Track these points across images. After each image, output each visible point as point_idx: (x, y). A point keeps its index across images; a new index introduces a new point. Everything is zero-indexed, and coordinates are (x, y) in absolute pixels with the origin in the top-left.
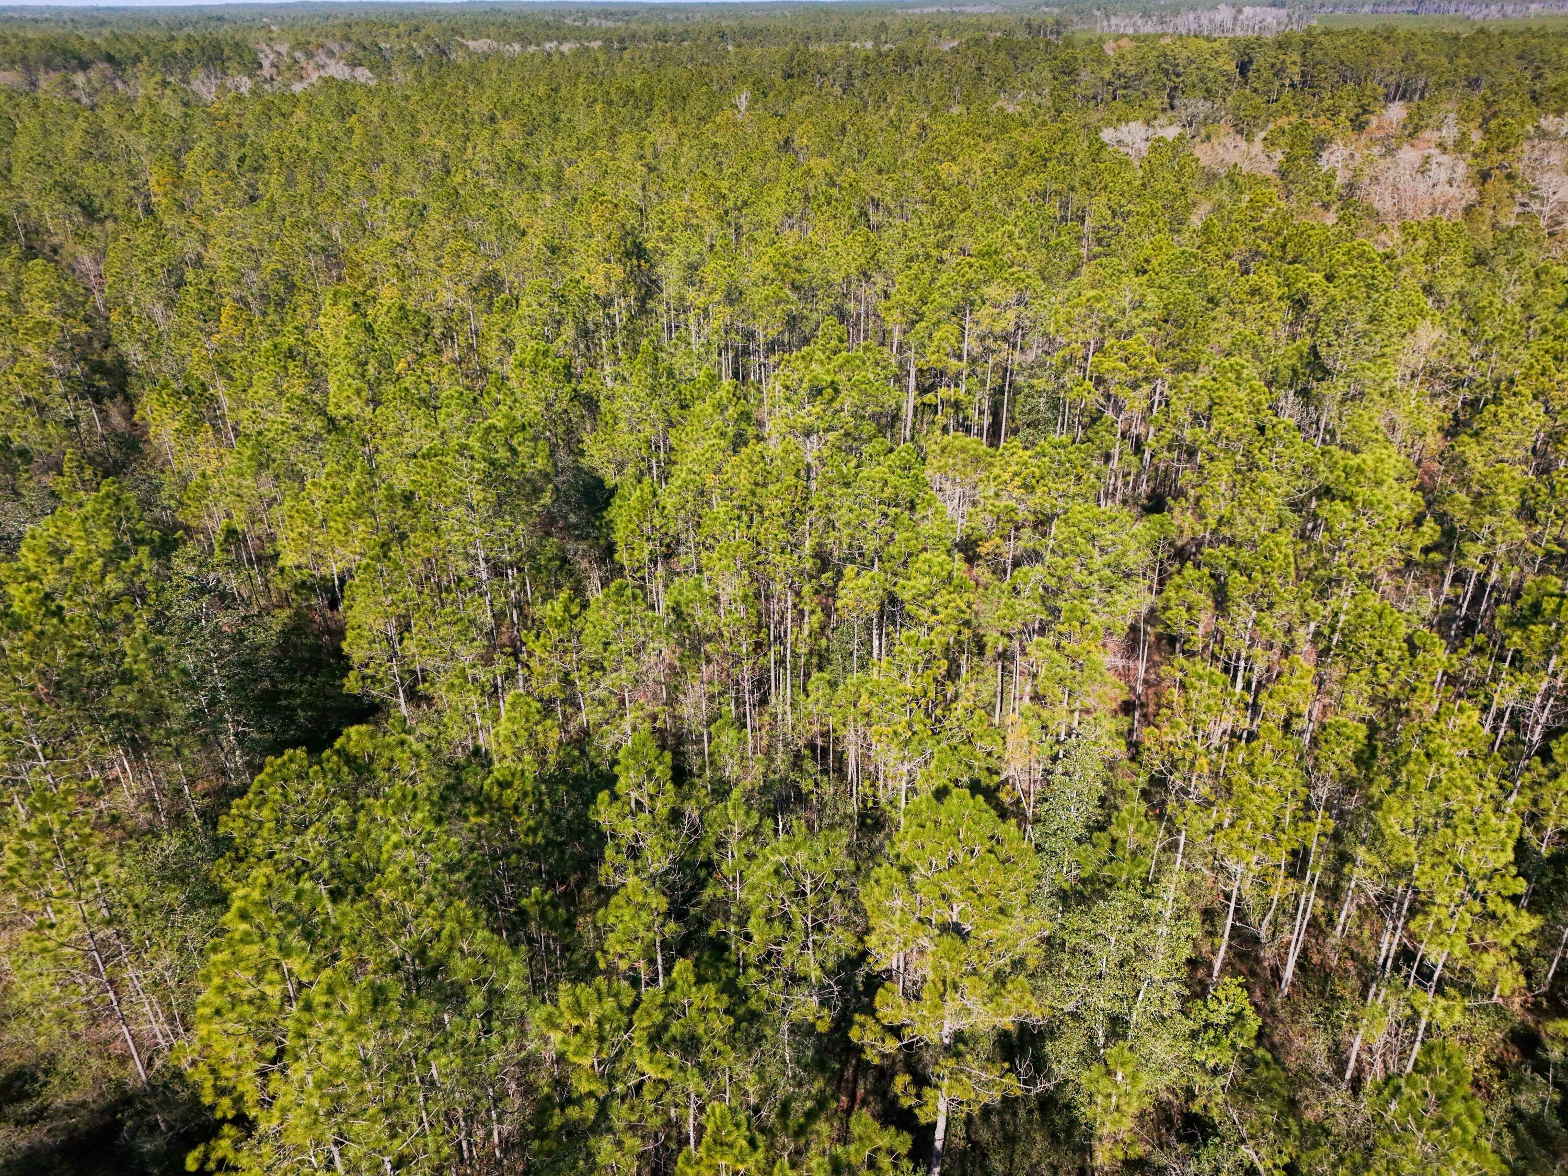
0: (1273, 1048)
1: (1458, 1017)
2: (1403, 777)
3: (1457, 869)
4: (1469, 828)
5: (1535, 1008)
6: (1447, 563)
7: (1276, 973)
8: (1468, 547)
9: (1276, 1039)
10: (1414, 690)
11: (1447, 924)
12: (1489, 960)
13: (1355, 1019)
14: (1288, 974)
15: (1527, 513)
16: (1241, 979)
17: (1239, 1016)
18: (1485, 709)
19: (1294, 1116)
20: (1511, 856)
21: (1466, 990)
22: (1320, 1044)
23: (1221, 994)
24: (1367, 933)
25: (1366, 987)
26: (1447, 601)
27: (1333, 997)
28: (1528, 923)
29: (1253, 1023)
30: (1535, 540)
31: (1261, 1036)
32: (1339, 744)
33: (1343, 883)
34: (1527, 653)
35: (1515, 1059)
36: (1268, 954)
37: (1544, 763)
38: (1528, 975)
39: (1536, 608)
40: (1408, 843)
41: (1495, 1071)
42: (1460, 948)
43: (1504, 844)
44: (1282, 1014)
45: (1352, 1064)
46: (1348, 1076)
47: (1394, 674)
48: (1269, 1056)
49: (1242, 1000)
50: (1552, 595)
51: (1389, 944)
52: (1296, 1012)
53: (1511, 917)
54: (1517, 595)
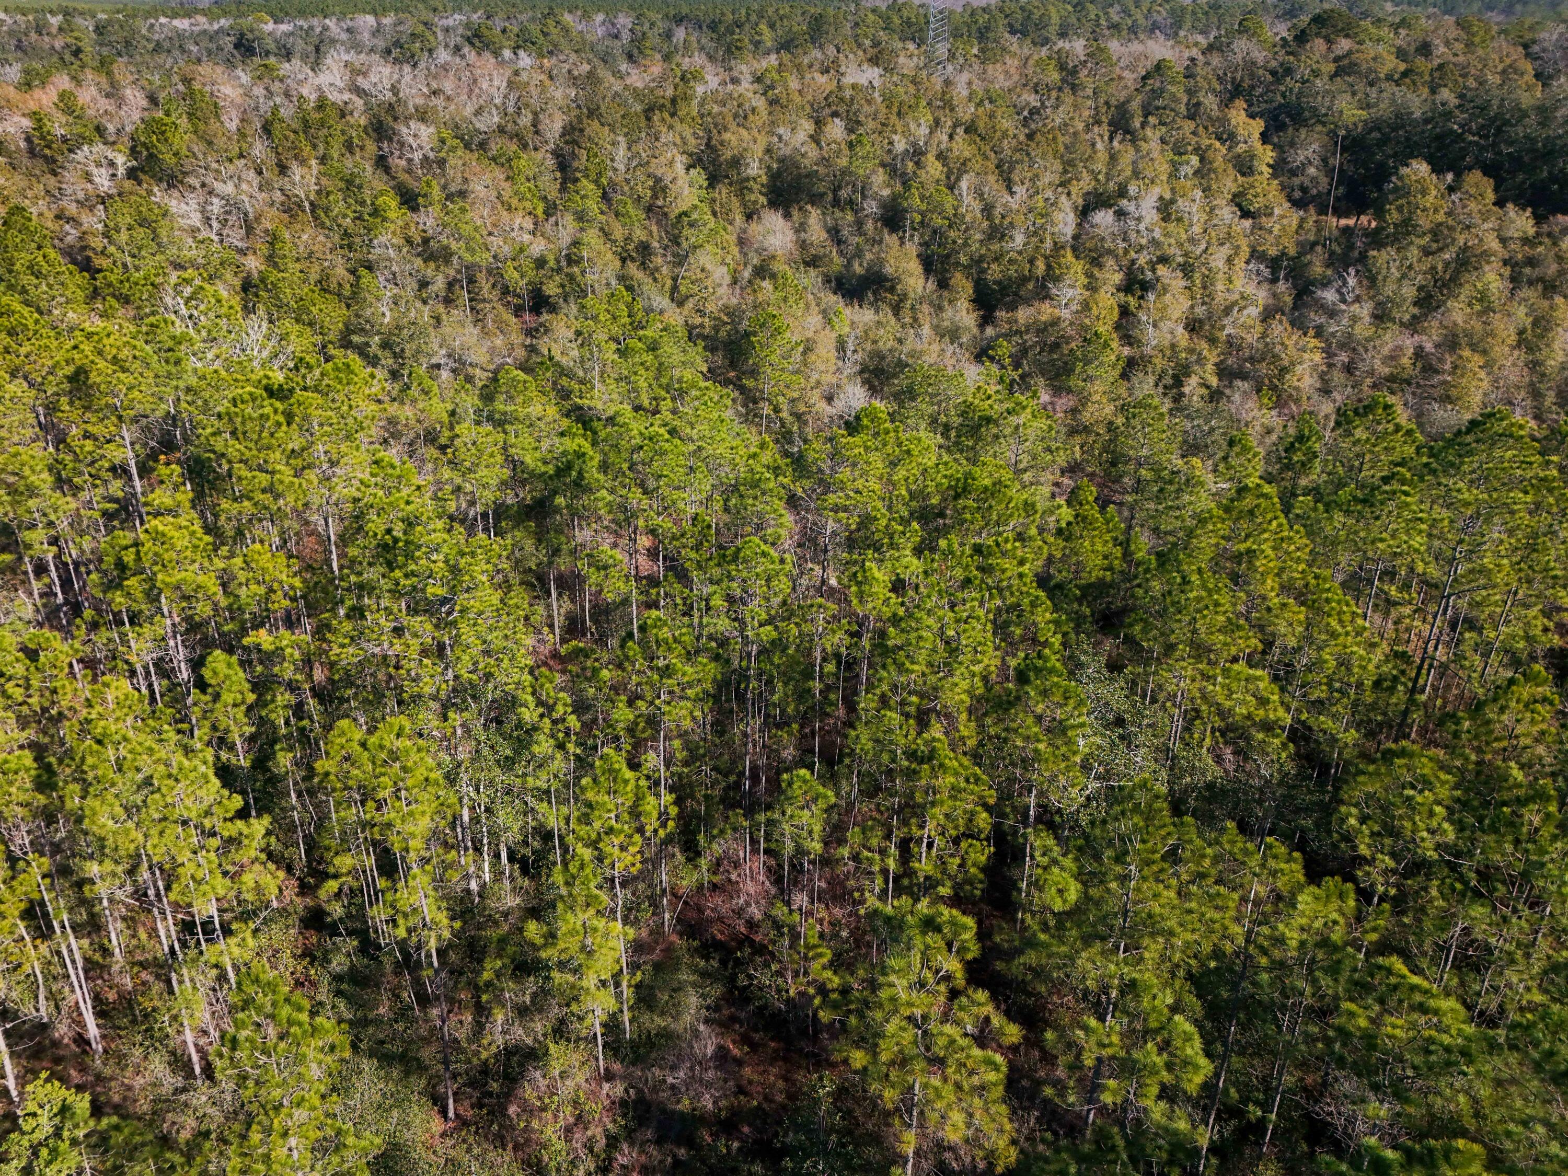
0: (117, 1109)
1: (251, 942)
3: (185, 823)
4: (171, 782)
5: (304, 889)
7: (82, 1040)
9: (116, 1098)
11: (199, 875)
12: (248, 879)
13: (175, 1018)
14: (93, 1030)
16: (44, 1075)
17: (65, 1110)
19: (171, 1149)
20: (216, 782)
21: (246, 916)
22: (158, 1066)
23: (32, 1107)
24: (143, 936)
25: (169, 982)
27: (146, 1016)
28: (259, 826)
29: (82, 1104)
30: (89, 505)
31: (97, 1110)
32: (11, 783)
33: (97, 909)
34: (135, 607)
35: (314, 940)
36: (63, 1030)
38: (289, 869)
41: (305, 962)
42: (221, 885)
43: (205, 776)
44: (108, 1072)
45: (195, 1058)
46: (198, 1070)
48: (115, 1119)
49: (58, 1093)
50: (126, 548)
51: (167, 930)
52: (121, 1059)
53: (246, 831)
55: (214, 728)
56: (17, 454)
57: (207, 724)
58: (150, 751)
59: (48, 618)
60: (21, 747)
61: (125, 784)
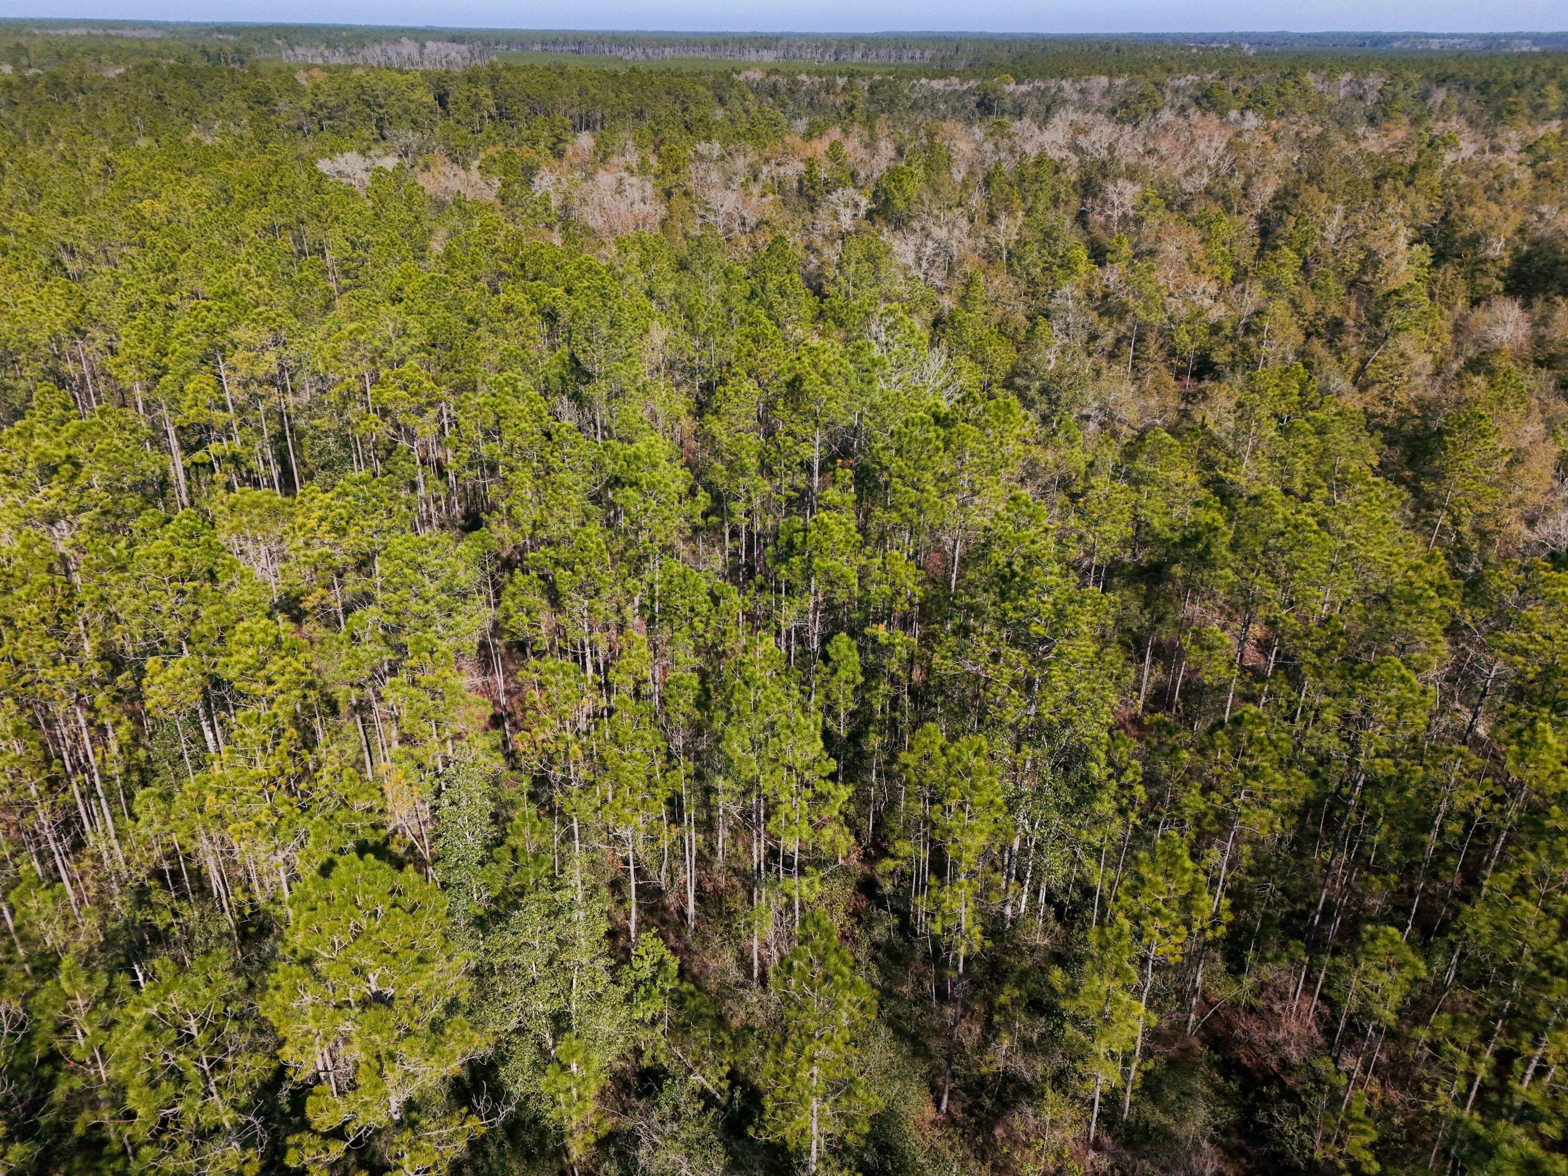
0: (695, 979)
1: (818, 888)
2: (734, 707)
3: (790, 769)
4: (788, 732)
5: (866, 858)
6: (722, 523)
7: (682, 913)
8: (733, 506)
9: (695, 970)
10: (724, 633)
11: (792, 816)
12: (828, 833)
13: (749, 925)
14: (691, 910)
15: (766, 470)
16: (654, 930)
17: (661, 963)
18: (778, 634)
19: (724, 1029)
20: (820, 743)
21: (819, 864)
22: (729, 958)
23: (641, 952)
24: (741, 849)
25: (751, 893)
26: (731, 554)
27: (729, 913)
28: (844, 792)
29: (673, 964)
30: (778, 490)
31: (682, 973)
32: (681, 696)
33: (714, 814)
34: (793, 580)
35: (864, 904)
36: (671, 900)
37: (826, 663)
38: (857, 835)
39: (790, 544)
40: (749, 761)
41: (854, 921)
42: (806, 830)
43: (814, 736)
44: (695, 946)
45: (756, 963)
46: (756, 975)
47: (707, 624)
48: (692, 987)
49: (660, 949)
50: (798, 531)
51: (759, 850)
52: (705, 940)
53: (833, 793)
54: (777, 537)
55: (827, 697)
56: (739, 440)
57: (823, 691)
58: (779, 702)
59: (730, 574)
60: (693, 670)
61: (756, 722)
